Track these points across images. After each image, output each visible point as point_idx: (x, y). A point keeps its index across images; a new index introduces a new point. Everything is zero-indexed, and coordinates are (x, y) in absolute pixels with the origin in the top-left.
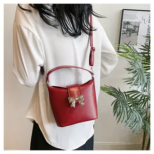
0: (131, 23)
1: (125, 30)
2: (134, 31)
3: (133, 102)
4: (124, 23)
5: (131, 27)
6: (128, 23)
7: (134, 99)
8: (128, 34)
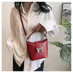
0: (67, 10)
1: (64, 13)
2: (69, 14)
3: (69, 50)
4: (64, 10)
5: (67, 12)
6: (66, 10)
7: (70, 48)
8: (66, 15)
